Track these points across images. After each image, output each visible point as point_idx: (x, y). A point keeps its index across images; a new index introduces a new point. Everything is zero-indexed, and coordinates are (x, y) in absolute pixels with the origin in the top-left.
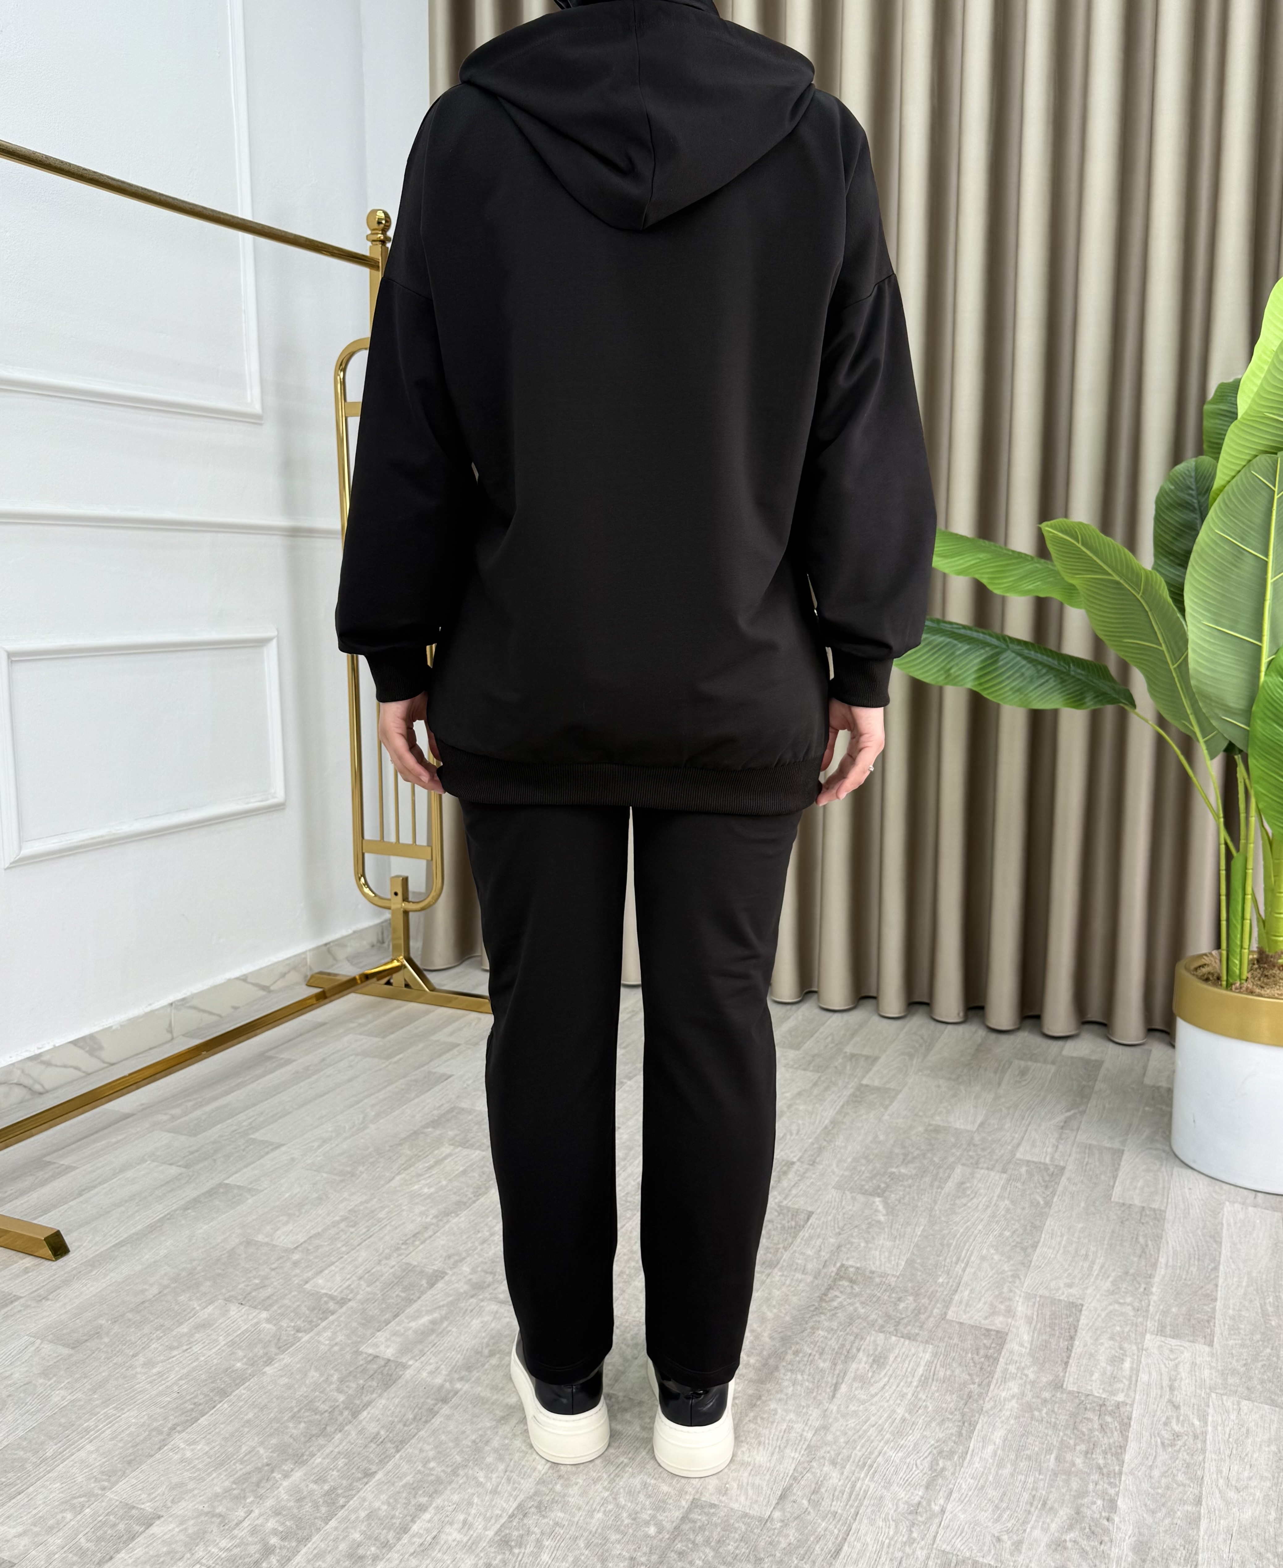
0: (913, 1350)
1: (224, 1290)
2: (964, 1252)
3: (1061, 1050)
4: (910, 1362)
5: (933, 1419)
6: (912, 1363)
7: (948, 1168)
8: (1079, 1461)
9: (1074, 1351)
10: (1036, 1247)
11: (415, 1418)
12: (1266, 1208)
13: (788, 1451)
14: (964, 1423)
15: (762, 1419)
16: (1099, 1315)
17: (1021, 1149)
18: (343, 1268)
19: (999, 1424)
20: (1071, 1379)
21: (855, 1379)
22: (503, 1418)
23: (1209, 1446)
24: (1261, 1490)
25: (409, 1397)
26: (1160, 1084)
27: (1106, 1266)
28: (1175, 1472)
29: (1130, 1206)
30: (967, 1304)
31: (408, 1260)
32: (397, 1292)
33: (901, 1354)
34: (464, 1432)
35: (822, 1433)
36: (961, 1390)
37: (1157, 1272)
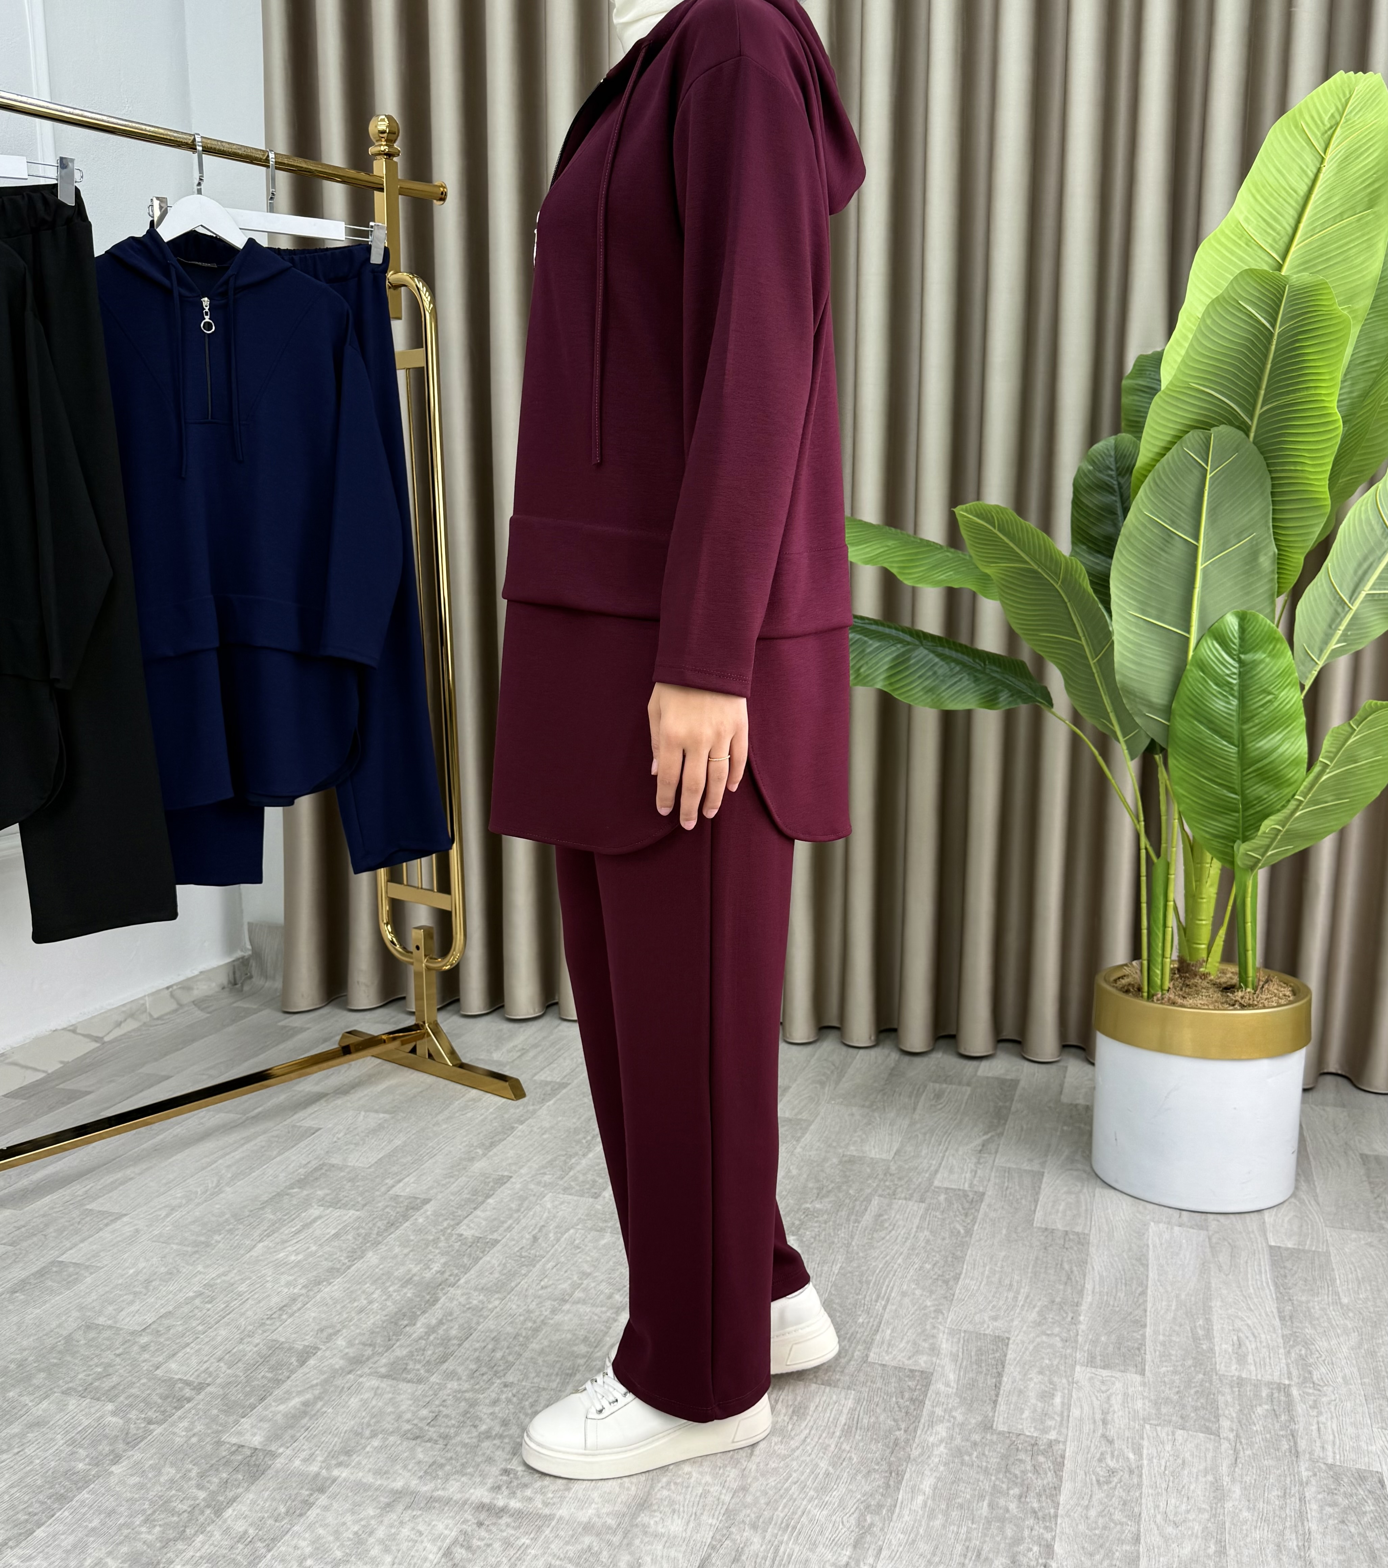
1: (61, 1382)
2: (884, 1289)
3: (977, 1068)
4: (832, 1410)
5: (858, 1471)
6: (834, 1412)
7: (864, 1200)
8: (1013, 1507)
9: (1002, 1388)
10: (960, 1278)
11: (287, 1512)
12: (1192, 1227)
13: (704, 1517)
14: (891, 1473)
15: (676, 1484)
16: (1026, 1349)
17: (940, 1176)
18: (200, 1349)
19: (927, 1472)
20: (1001, 1419)
22: (388, 1505)
23: (1146, 1481)
24: (1200, 1523)
25: (280, 1488)
26: (1079, 1102)
27: (1032, 1295)
28: (1112, 1510)
29: (1053, 1231)
30: (889, 1344)
31: (274, 1336)
32: (262, 1374)
33: (822, 1403)
34: (344, 1524)
35: (741, 1494)
36: (887, 1437)
37: (1085, 1300)
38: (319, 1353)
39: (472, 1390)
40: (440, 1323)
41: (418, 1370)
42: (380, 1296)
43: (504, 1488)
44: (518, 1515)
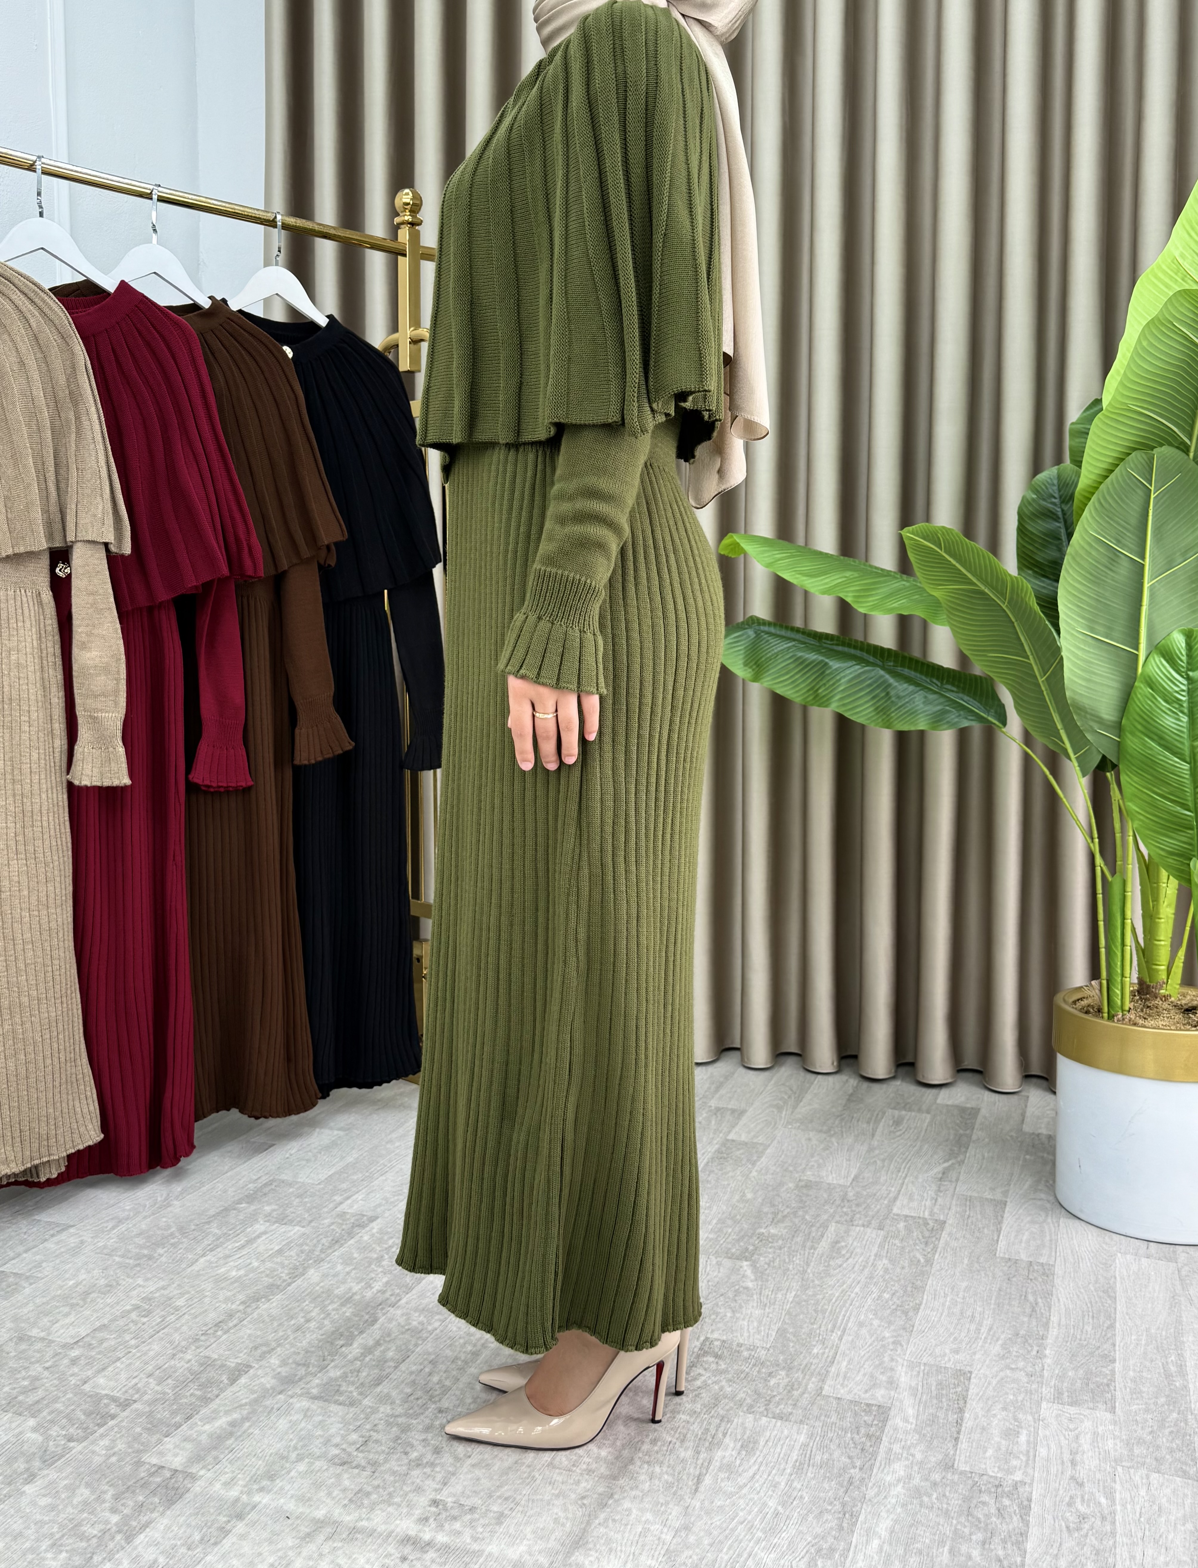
0: (786, 1432)
2: (841, 1318)
3: (935, 1097)
4: (782, 1445)
5: (810, 1511)
6: (785, 1447)
7: (820, 1227)
8: (975, 1554)
9: (963, 1425)
10: (919, 1309)
11: (202, 1539)
12: (1160, 1259)
13: (643, 1558)
14: (843, 1515)
15: (614, 1520)
16: (989, 1384)
17: (898, 1203)
18: (130, 1364)
19: (883, 1514)
20: (962, 1457)
21: (720, 1469)
22: (308, 1535)
23: (1119, 1529)
25: (197, 1514)
26: (1040, 1131)
27: (995, 1328)
29: (1016, 1261)
30: (845, 1377)
31: (207, 1353)
32: (192, 1391)
33: (772, 1437)
34: (260, 1554)
35: (683, 1534)
36: (840, 1476)
37: (1050, 1333)
38: (251, 1371)
39: (406, 1415)
40: (378, 1343)
41: (351, 1392)
42: (319, 1314)
43: (431, 1520)
44: (445, 1549)
